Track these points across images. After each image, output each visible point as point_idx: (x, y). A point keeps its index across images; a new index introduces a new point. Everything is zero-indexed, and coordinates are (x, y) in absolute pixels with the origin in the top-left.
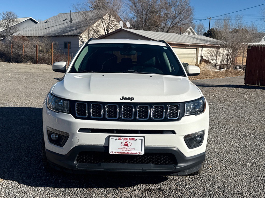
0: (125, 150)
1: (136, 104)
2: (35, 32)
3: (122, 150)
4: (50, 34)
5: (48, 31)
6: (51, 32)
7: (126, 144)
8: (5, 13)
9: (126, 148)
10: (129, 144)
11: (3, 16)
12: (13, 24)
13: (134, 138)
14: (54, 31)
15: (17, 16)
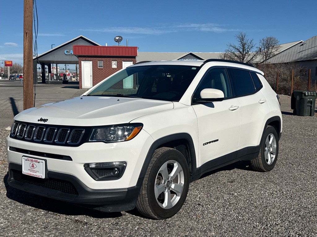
0: (33, 172)
1: (47, 126)
2: (286, 57)
3: (31, 172)
4: (301, 58)
5: (300, 56)
6: (303, 57)
7: (33, 166)
8: (265, 38)
9: (33, 169)
10: (35, 166)
11: (263, 42)
12: (273, 50)
13: (37, 160)
14: (307, 55)
15: (278, 41)
